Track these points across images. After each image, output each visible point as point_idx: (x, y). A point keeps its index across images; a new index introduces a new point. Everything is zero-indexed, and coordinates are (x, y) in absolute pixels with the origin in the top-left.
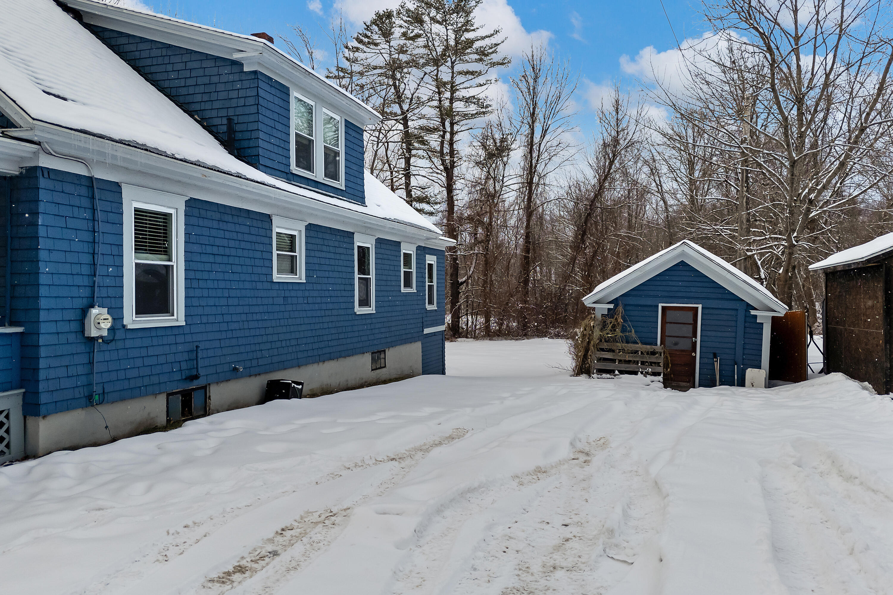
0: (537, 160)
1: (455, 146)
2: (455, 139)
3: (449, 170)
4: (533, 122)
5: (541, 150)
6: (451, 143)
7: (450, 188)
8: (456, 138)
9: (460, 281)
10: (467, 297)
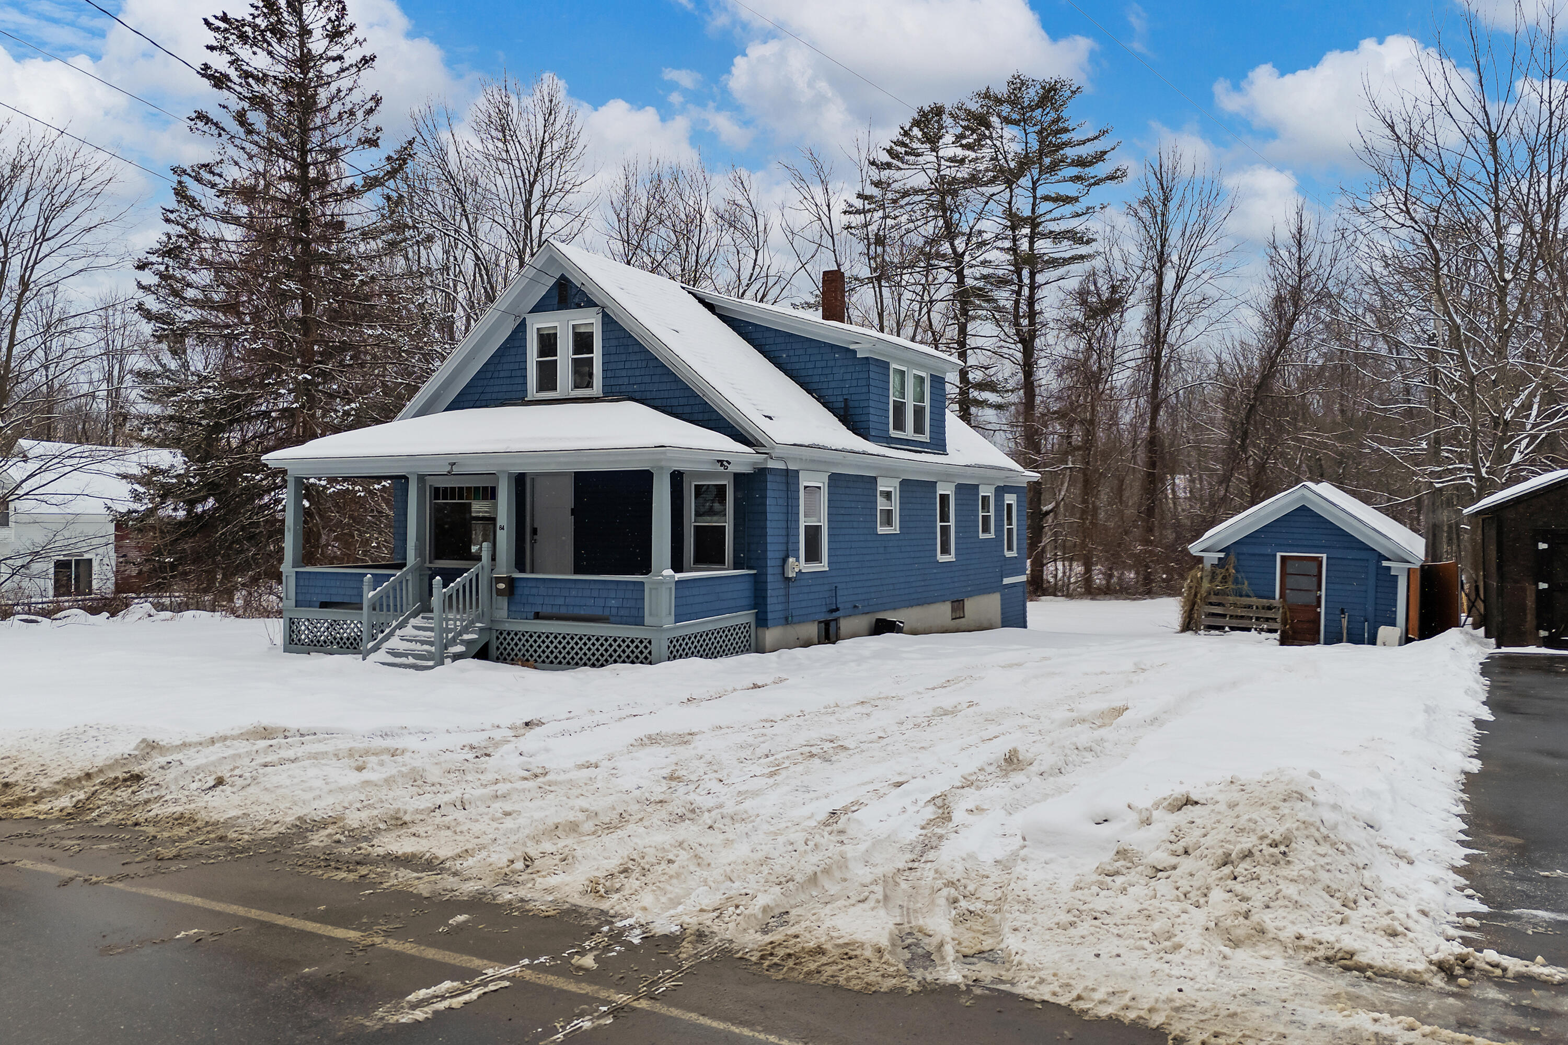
0: (1169, 325)
1: (1037, 307)
2: (1037, 297)
3: (1027, 342)
4: (1161, 267)
5: (1175, 308)
6: (1031, 302)
7: (1028, 367)
8: (1039, 294)
9: (1045, 509)
10: (1056, 534)
